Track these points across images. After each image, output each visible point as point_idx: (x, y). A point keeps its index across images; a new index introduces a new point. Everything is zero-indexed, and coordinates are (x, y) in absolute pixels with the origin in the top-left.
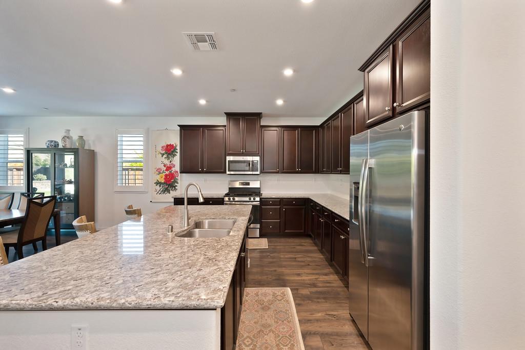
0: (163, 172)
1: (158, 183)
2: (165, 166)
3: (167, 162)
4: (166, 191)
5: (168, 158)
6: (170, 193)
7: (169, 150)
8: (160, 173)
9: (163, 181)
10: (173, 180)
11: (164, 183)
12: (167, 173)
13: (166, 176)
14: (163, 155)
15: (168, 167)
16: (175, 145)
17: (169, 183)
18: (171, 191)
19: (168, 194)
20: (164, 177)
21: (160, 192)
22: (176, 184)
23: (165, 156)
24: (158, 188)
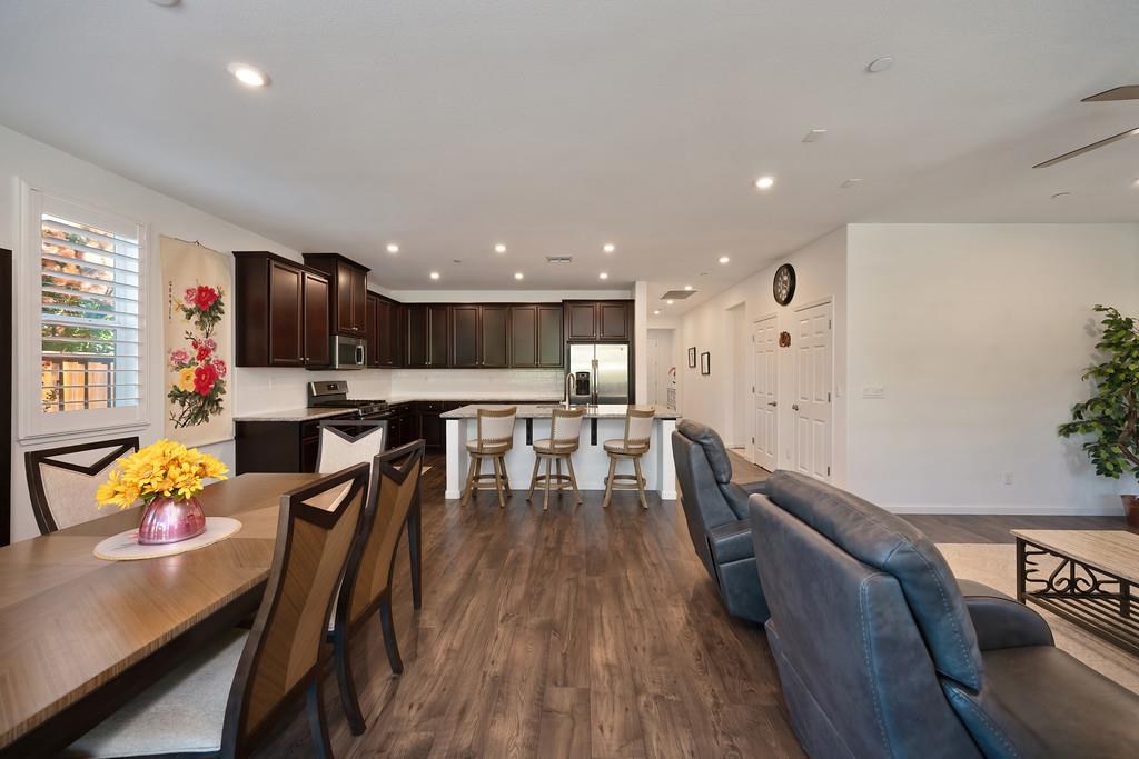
0: (192, 363)
1: (177, 395)
2: (195, 346)
3: (199, 334)
4: (200, 415)
5: (201, 323)
6: (207, 420)
7: (206, 304)
8: (182, 366)
9: (191, 388)
10: (213, 386)
11: (195, 394)
12: (201, 364)
13: (199, 372)
14: (190, 314)
15: (202, 349)
16: (216, 293)
17: (204, 396)
18: (210, 416)
19: (204, 424)
20: (194, 377)
21: (183, 421)
22: (220, 396)
23: (195, 318)
24: (177, 408)
